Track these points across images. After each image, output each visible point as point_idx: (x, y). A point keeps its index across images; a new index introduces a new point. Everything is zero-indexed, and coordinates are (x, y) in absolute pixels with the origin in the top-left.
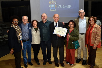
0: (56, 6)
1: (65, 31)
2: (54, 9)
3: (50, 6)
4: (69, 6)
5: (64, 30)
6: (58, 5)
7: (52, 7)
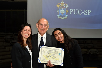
1: (60, 54)
3: (58, 11)
5: (58, 52)
6: (71, 10)
7: (62, 12)
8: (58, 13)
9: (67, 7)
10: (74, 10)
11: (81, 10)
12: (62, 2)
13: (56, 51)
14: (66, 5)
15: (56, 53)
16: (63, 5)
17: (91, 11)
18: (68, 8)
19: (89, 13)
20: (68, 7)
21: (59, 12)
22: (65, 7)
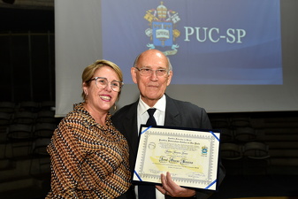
0: (177, 34)
1: (204, 150)
2: (169, 48)
3: (148, 32)
4: (237, 36)
5: (201, 146)
6: (187, 28)
7: (161, 36)
8: (150, 40)
9: (175, 22)
10: (198, 29)
11: (218, 30)
12: (160, 7)
13: (194, 140)
14: (172, 14)
15: (193, 147)
16: (165, 16)
17: (244, 32)
18: (178, 23)
19: (239, 37)
20: (178, 19)
21: (153, 35)
22: (171, 21)
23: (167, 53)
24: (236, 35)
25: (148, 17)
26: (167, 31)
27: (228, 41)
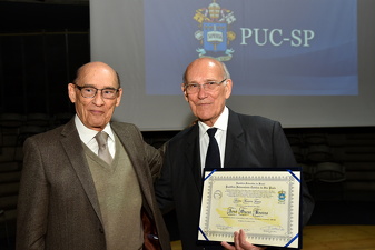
0: (232, 36)
1: (282, 196)
2: (222, 53)
3: (198, 35)
5: (277, 191)
6: (243, 30)
7: (213, 39)
8: (200, 44)
9: (229, 22)
10: (256, 30)
11: (280, 31)
12: (212, 5)
13: (268, 184)
14: (226, 14)
15: (268, 192)
16: (217, 16)
18: (234, 24)
19: (306, 39)
20: (234, 19)
21: (204, 38)
22: (225, 22)
23: (219, 59)
24: (302, 37)
25: (198, 17)
26: (220, 33)
27: (293, 44)
